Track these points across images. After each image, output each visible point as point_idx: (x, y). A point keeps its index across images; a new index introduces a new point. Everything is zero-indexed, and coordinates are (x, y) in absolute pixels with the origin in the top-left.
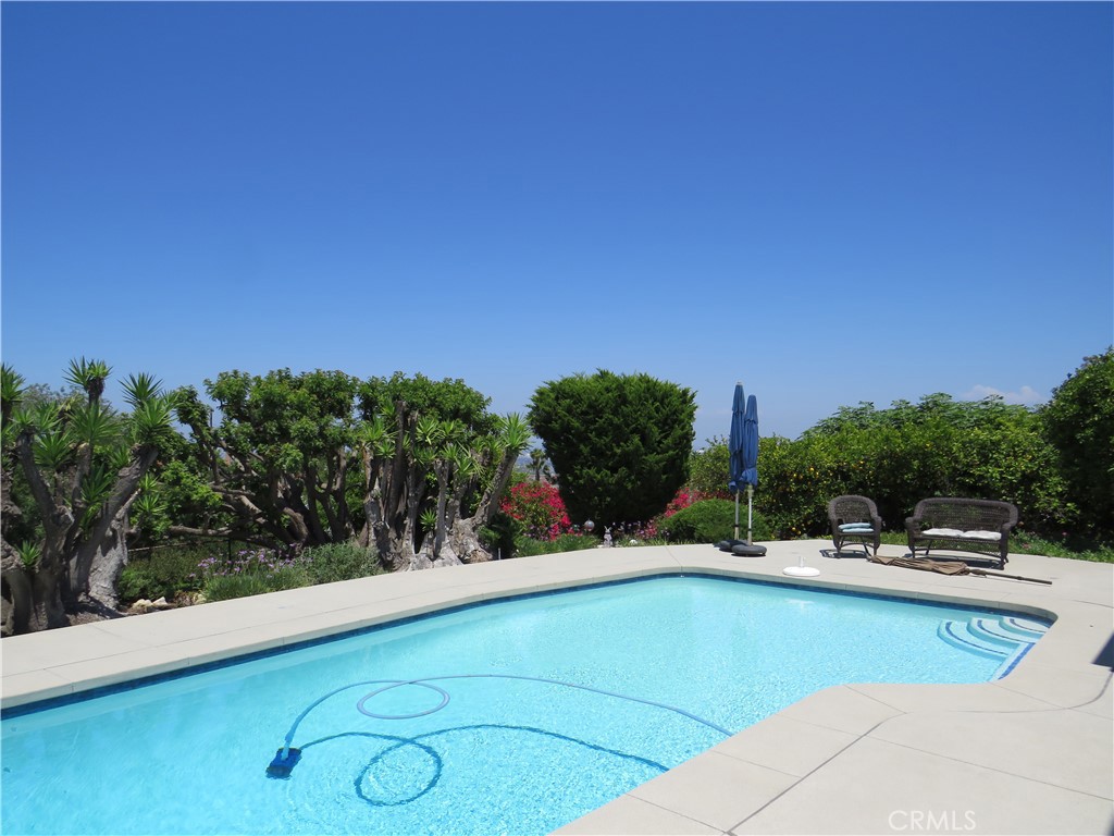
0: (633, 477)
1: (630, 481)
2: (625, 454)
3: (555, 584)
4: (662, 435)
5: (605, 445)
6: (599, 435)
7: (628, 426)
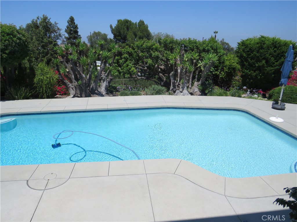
0: (261, 74)
1: (260, 75)
2: (259, 67)
3: (191, 107)
4: (275, 61)
5: (253, 63)
6: (251, 60)
7: (261, 57)
